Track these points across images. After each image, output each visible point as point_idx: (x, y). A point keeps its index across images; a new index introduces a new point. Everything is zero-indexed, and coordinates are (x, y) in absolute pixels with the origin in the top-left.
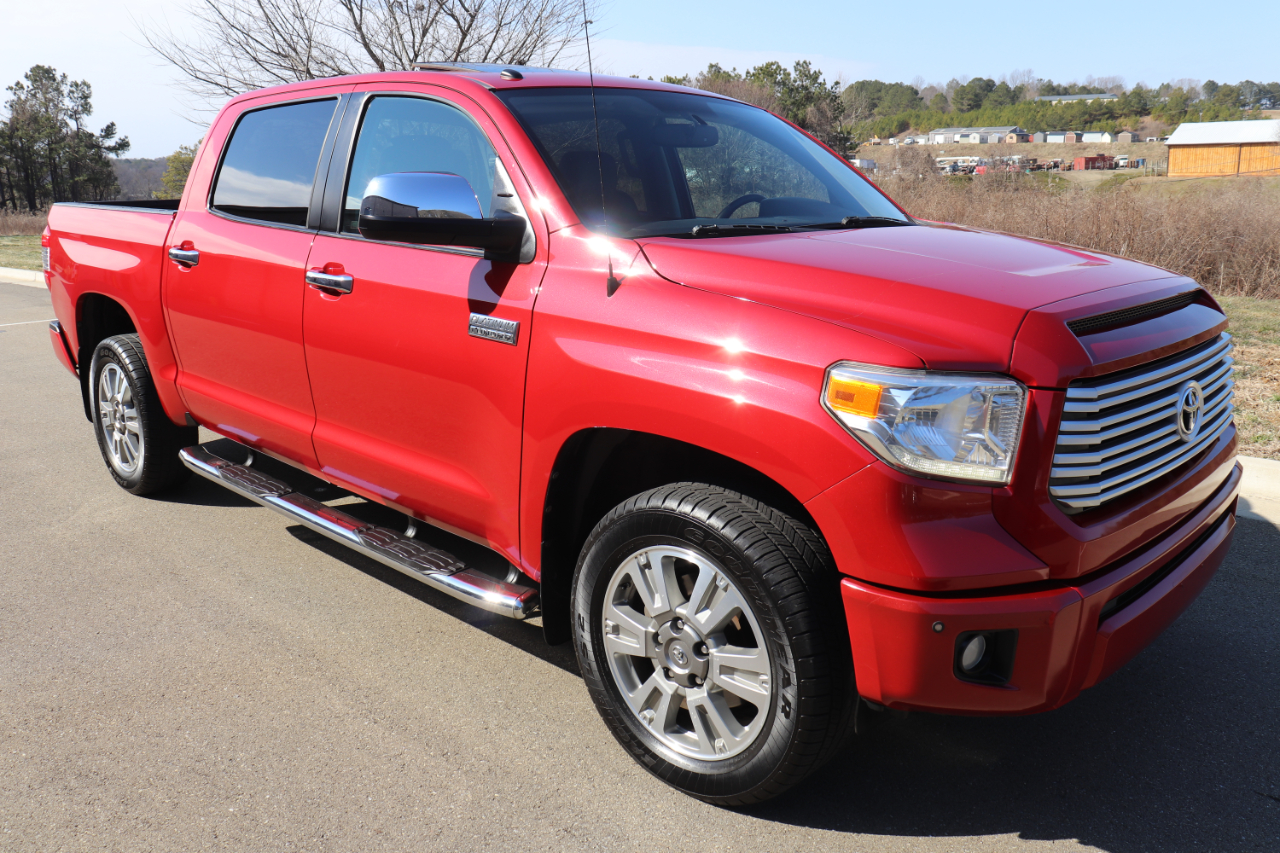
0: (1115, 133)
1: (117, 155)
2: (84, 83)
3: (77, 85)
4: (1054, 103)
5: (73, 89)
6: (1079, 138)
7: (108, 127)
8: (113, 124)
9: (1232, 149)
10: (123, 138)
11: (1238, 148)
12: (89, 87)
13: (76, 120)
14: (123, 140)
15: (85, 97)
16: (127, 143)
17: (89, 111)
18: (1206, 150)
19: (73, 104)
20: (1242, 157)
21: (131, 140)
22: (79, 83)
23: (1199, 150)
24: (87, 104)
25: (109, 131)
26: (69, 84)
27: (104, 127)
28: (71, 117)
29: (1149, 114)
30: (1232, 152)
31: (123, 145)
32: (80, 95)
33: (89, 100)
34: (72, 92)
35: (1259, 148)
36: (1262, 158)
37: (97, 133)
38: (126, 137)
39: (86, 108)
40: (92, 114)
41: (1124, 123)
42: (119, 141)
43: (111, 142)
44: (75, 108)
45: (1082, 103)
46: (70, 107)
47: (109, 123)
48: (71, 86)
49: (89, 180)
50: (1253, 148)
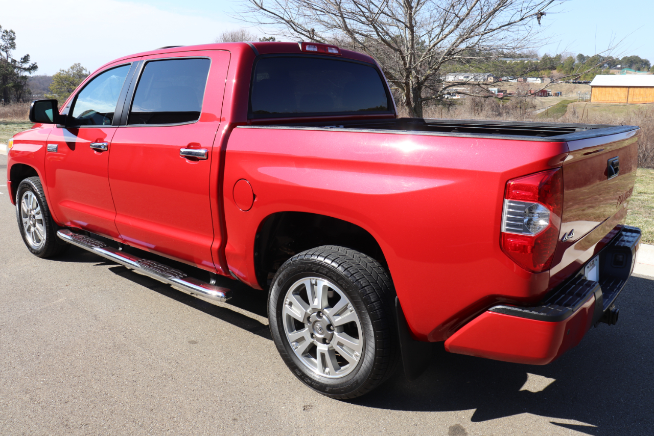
0: (542, 78)
1: (30, 73)
2: (11, 31)
3: (7, 32)
4: (508, 62)
5: (5, 34)
6: (525, 80)
7: (25, 57)
8: (28, 55)
9: (624, 89)
10: (33, 63)
11: (627, 89)
12: (14, 33)
13: (6, 52)
14: (34, 65)
15: (13, 39)
16: (36, 66)
17: (14, 48)
18: (611, 89)
19: (5, 43)
20: (630, 93)
21: (38, 65)
22: (8, 31)
23: (607, 89)
24: (13, 43)
25: (26, 59)
26: (3, 31)
27: (23, 56)
28: (3, 50)
29: (555, 69)
30: (625, 90)
31: (34, 67)
32: (9, 38)
33: (14, 41)
34: (5, 36)
35: (639, 89)
36: (640, 95)
37: (18, 59)
38: (36, 63)
39: (13, 46)
40: (16, 49)
41: (543, 73)
42: (31, 65)
43: (26, 66)
44: (6, 45)
45: (522, 62)
46: (3, 45)
47: (26, 55)
48: (4, 33)
49: (13, 87)
50: (635, 89)
